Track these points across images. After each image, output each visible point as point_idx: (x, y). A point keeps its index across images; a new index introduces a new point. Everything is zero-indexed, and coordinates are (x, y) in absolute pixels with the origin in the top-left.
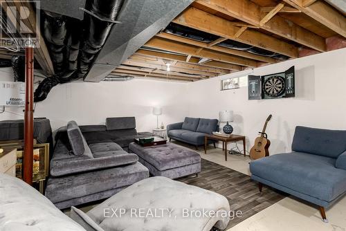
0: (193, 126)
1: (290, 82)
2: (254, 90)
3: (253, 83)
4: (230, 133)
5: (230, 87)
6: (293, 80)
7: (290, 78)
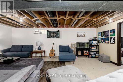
0: (19, 49)
1: (58, 34)
2: (48, 35)
3: (48, 33)
4: (40, 50)
5: (38, 33)
6: (59, 34)
7: (58, 33)
